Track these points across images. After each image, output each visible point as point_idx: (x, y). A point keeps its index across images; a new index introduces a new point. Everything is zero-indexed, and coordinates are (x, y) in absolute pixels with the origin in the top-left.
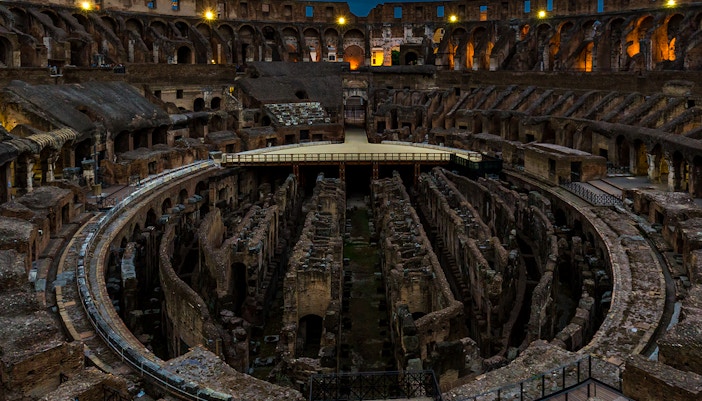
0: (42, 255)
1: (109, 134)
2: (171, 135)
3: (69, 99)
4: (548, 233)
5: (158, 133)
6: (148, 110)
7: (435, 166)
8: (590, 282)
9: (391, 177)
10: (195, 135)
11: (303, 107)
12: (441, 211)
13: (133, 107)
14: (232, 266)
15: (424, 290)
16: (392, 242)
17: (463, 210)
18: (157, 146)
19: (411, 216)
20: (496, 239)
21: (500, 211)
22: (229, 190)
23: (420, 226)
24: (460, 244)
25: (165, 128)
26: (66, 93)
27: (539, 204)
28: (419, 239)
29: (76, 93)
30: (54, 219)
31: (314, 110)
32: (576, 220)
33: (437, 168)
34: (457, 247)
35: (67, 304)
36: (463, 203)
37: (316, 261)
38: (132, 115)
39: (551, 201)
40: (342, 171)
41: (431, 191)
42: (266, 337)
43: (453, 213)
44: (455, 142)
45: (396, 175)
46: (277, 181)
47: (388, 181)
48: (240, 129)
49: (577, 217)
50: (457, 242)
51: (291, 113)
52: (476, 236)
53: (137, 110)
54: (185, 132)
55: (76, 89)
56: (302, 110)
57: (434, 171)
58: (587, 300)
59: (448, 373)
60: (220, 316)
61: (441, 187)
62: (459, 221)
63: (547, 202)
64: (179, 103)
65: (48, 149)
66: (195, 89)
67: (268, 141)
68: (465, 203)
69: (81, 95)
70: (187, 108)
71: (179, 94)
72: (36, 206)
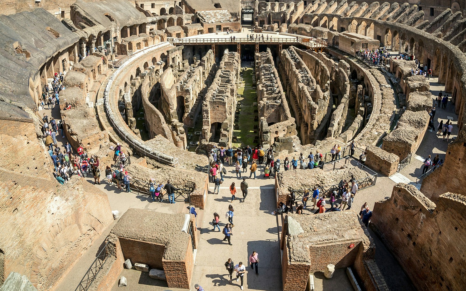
0: (91, 90)
1: (118, 28)
2: (148, 28)
3: (100, 9)
4: (346, 83)
5: (142, 27)
6: (137, 15)
7: (291, 45)
8: (362, 109)
9: (266, 51)
10: (160, 28)
11: (218, 12)
12: (291, 70)
13: (130, 13)
14: (177, 97)
15: (277, 112)
16: (262, 87)
17: (303, 70)
18: (141, 34)
19: (273, 73)
20: (318, 86)
21: (323, 71)
22: (177, 57)
23: (278, 79)
24: (299, 88)
25: (145, 24)
26: (99, 6)
27: (344, 67)
28: (276, 85)
29: (104, 6)
30: (95, 72)
31: (224, 15)
32: (362, 76)
33: (292, 47)
34: (298, 89)
35: (102, 114)
36: (303, 66)
37: (219, 96)
38: (129, 18)
39: (351, 65)
40: (239, 48)
41: (287, 59)
42: (195, 132)
43: (297, 71)
44: (303, 32)
45: (269, 50)
46: (203, 53)
47: (264, 54)
48: (184, 25)
49: (362, 75)
50: (298, 87)
51: (211, 16)
52: (308, 84)
53: (131, 15)
54: (155, 27)
55: (104, 4)
56: (217, 14)
57: (290, 48)
58: (359, 118)
59: (283, 151)
60: (171, 122)
61: (293, 58)
62: (300, 76)
63: (348, 66)
64: (152, 11)
65: (92, 37)
66: (161, 3)
67: (199, 31)
68: (304, 65)
69: (106, 7)
70: (157, 14)
71: (153, 6)
72: (87, 66)
